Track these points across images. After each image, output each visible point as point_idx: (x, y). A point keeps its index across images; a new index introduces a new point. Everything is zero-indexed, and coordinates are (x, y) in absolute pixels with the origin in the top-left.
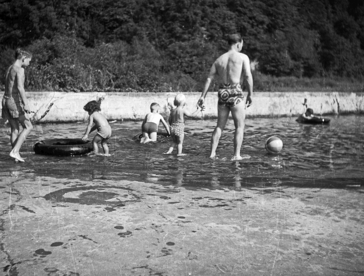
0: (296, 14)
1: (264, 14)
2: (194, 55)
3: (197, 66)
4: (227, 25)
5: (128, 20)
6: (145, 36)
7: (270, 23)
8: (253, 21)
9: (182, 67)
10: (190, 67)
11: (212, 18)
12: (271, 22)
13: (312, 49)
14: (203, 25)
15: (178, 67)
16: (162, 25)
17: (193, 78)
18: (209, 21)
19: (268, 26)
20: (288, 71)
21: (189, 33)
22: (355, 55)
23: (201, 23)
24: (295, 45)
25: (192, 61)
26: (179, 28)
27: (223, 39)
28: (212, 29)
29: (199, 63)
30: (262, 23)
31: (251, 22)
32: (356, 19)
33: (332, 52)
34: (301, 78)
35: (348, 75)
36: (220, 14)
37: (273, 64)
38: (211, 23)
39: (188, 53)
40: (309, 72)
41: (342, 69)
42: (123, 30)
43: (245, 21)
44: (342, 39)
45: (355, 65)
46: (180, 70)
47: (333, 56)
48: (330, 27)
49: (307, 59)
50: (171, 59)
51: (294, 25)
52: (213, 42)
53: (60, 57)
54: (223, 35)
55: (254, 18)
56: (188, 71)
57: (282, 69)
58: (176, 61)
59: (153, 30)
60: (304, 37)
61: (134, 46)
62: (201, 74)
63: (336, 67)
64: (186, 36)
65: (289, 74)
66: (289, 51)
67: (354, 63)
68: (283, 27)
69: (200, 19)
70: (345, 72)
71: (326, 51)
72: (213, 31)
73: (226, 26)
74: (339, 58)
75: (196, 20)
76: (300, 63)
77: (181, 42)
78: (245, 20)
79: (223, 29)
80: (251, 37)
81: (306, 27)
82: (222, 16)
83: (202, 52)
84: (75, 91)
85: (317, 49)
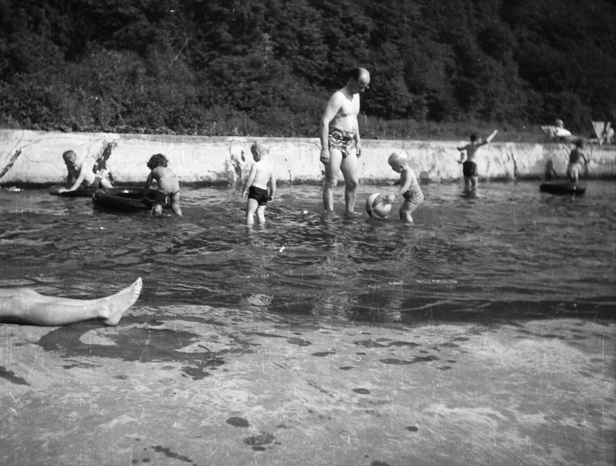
0: (417, 15)
1: (366, 15)
2: (254, 80)
3: (258, 97)
4: (307, 31)
5: (137, 17)
6: (169, 45)
7: (375, 30)
8: (349, 25)
9: (233, 98)
10: (247, 99)
11: (283, 17)
12: (377, 29)
13: (442, 74)
14: (267, 30)
15: (226, 99)
16: (197, 27)
17: (252, 118)
18: (277, 23)
19: (372, 34)
20: (404, 110)
21: (244, 42)
22: (509, 87)
23: (264, 25)
24: (416, 68)
25: (249, 89)
26: (226, 34)
27: (300, 53)
28: (281, 36)
29: (263, 93)
30: (363, 29)
31: (344, 26)
32: (513, 28)
33: (473, 82)
34: (425, 123)
35: (499, 119)
36: (295, 12)
37: (378, 99)
38: (281, 26)
39: (243, 75)
40: (437, 113)
41: (489, 110)
42: (130, 33)
43: (335, 26)
44: (490, 61)
45: (509, 103)
46: (230, 104)
47: (475, 89)
48: (471, 40)
49: (434, 91)
50: (214, 85)
51: (414, 35)
52: (283, 58)
53: (24, 71)
54: (301, 48)
55: (350, 20)
56: (243, 106)
57: (393, 107)
58: (223, 88)
59: (182, 35)
60: (430, 55)
61: (150, 60)
62: (266, 111)
63: (481, 106)
64: (239, 48)
65: (404, 116)
66: (405, 78)
67: (507, 99)
68: (396, 38)
69: (263, 19)
70: (493, 115)
71: (465, 79)
72: (283, 40)
73: (305, 33)
74: (485, 91)
75: (256, 20)
76: (422, 98)
77: (231, 56)
78: (336, 23)
79: (300, 37)
80: (344, 52)
81: (433, 39)
82: (299, 15)
83: (268, 74)
84: (63, 131)
85: (450, 76)
